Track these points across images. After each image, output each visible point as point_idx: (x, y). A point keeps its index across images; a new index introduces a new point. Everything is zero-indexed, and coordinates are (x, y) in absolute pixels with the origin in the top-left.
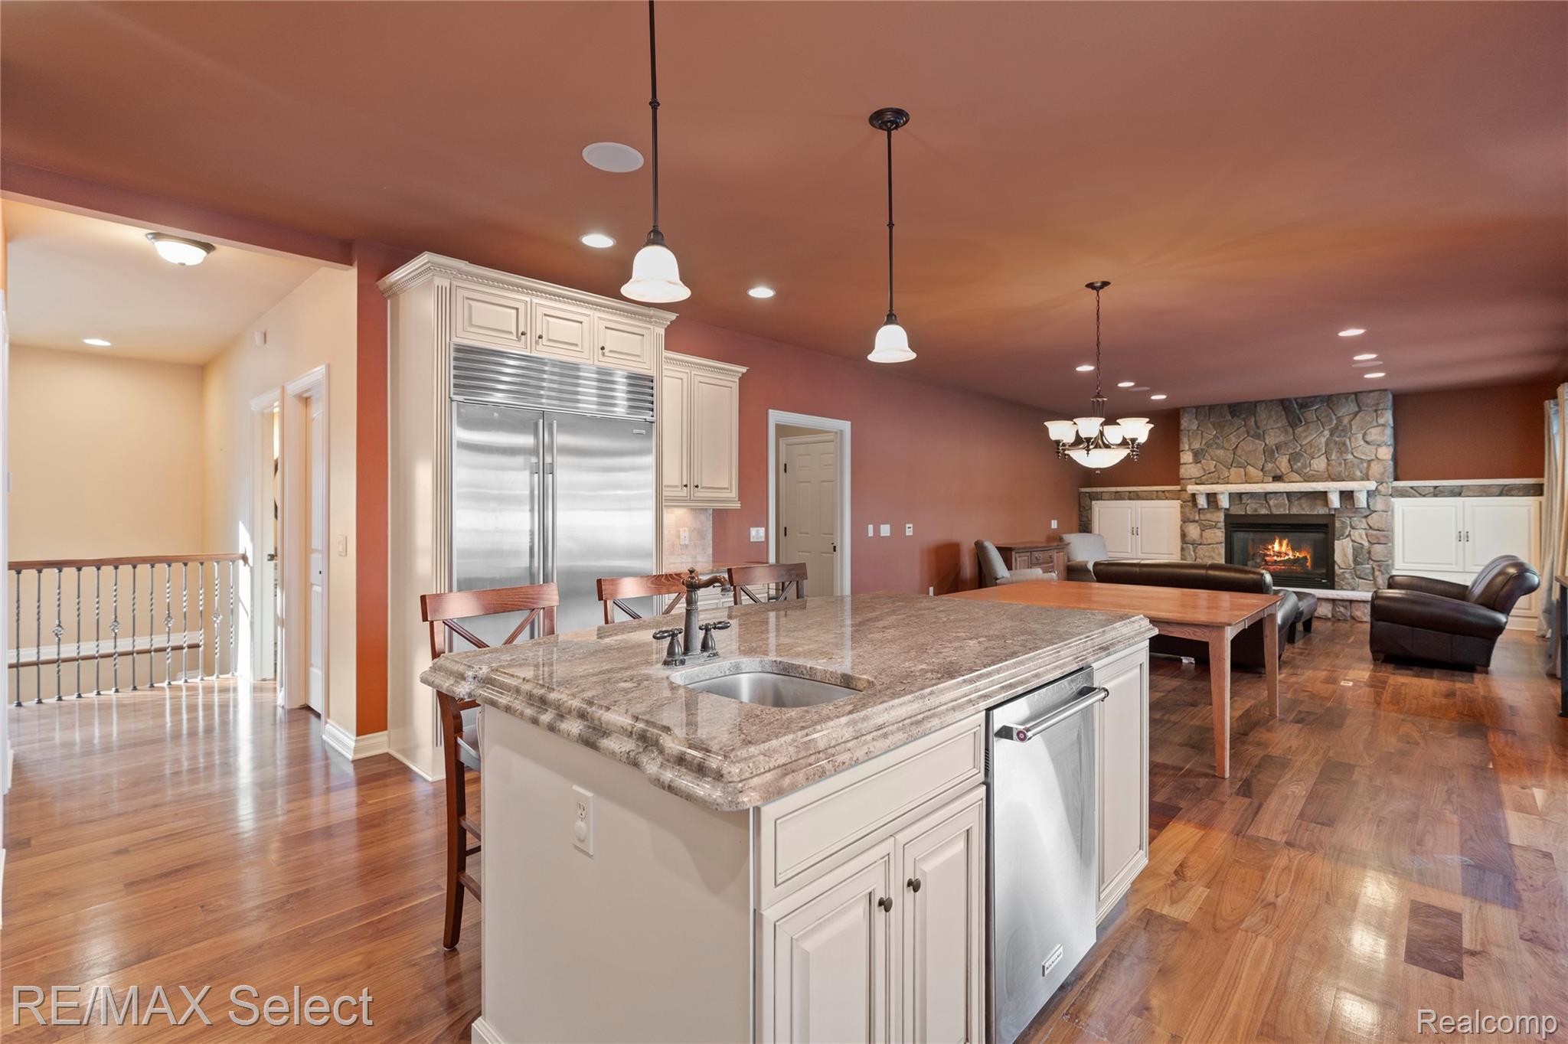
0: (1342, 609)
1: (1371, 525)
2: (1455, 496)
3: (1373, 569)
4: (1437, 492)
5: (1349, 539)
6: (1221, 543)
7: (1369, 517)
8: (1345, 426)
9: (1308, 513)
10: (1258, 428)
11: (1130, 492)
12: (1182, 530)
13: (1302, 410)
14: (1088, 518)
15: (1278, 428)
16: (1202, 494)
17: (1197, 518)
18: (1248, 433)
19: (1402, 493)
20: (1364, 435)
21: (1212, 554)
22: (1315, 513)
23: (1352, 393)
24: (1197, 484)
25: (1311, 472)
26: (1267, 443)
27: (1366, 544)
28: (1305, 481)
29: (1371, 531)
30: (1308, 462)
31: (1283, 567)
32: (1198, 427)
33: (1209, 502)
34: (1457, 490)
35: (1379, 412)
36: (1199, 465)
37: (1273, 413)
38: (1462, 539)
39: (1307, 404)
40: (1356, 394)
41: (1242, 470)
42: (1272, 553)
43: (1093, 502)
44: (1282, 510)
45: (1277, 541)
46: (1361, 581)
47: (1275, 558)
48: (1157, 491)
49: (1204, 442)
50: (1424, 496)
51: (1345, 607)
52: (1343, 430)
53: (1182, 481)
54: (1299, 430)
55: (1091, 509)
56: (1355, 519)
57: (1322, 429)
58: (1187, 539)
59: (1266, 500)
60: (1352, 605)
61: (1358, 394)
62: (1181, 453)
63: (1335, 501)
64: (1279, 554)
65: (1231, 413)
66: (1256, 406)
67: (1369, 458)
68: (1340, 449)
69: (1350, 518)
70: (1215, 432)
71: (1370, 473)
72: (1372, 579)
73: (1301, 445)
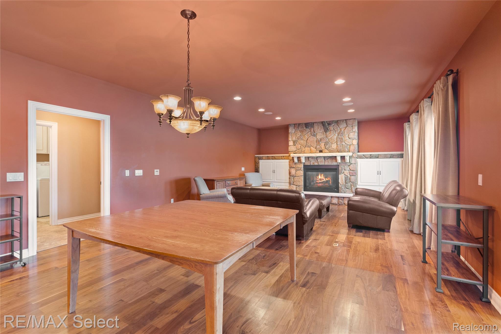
0: (341, 201)
1: (350, 169)
2: (377, 158)
3: (351, 185)
4: (371, 157)
5: (343, 174)
6: (302, 176)
7: (350, 166)
8: (343, 132)
9: (331, 164)
10: (314, 132)
11: (272, 156)
12: (289, 171)
13: (329, 126)
14: (258, 166)
15: (321, 132)
16: (296, 157)
17: (294, 166)
18: (311, 134)
19: (360, 157)
20: (348, 135)
21: (299, 180)
22: (333, 164)
23: (345, 120)
24: (294, 153)
25: (332, 149)
26: (317, 138)
27: (349, 176)
28: (330, 152)
29: (350, 171)
30: (330, 145)
31: (322, 184)
32: (294, 132)
33: (298, 160)
34: (377, 156)
35: (353, 127)
36: (295, 146)
37: (319, 127)
38: (379, 174)
39: (330, 123)
40: (346, 120)
41: (309, 148)
42: (318, 180)
43: (260, 160)
44: (322, 163)
45: (320, 175)
46: (347, 189)
47: (320, 181)
48: (281, 156)
49: (297, 138)
50: (367, 158)
51: (342, 200)
52: (342, 133)
53: (289, 152)
54: (328, 133)
55: (259, 163)
56: (345, 166)
57: (335, 133)
58: (291, 174)
59: (317, 160)
60: (344, 199)
61: (347, 120)
62: (289, 142)
63: (339, 159)
64: (321, 179)
65: (305, 126)
66: (314, 124)
67: (350, 144)
68: (341, 140)
69: (344, 166)
70: (300, 134)
71: (350, 149)
72: (350, 189)
73: (328, 139)
